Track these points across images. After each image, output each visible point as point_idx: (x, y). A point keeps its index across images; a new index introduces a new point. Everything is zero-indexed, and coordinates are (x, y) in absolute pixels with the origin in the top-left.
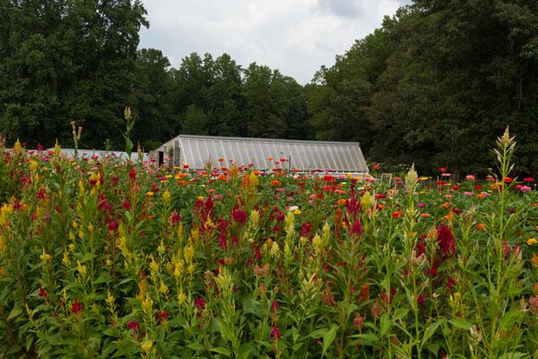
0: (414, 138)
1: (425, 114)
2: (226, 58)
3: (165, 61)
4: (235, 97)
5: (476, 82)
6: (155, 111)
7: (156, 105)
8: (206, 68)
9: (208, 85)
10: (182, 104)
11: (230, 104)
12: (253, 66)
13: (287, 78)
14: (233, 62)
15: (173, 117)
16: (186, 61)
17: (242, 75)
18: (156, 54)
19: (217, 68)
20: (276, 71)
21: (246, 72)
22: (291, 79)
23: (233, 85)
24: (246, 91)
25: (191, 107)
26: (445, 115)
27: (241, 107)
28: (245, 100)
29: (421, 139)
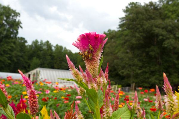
0: (123, 73)
1: (127, 64)
2: (48, 42)
3: (26, 42)
4: (51, 55)
5: (144, 54)
6: (21, 59)
7: (22, 56)
8: (41, 45)
9: (41, 51)
10: (31, 57)
11: (49, 58)
12: (57, 45)
13: (69, 50)
14: (50, 44)
15: (27, 61)
16: (34, 42)
17: (53, 48)
18: (23, 39)
19: (44, 45)
20: (65, 48)
21: (55, 47)
22: (70, 50)
23: (50, 51)
24: (54, 53)
25: (35, 58)
26: (134, 65)
27: (52, 59)
28: (54, 57)
29: (125, 73)
